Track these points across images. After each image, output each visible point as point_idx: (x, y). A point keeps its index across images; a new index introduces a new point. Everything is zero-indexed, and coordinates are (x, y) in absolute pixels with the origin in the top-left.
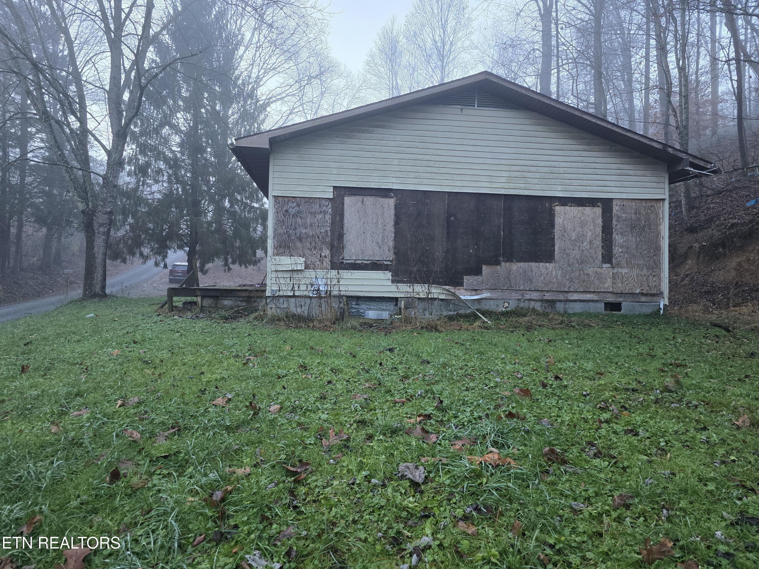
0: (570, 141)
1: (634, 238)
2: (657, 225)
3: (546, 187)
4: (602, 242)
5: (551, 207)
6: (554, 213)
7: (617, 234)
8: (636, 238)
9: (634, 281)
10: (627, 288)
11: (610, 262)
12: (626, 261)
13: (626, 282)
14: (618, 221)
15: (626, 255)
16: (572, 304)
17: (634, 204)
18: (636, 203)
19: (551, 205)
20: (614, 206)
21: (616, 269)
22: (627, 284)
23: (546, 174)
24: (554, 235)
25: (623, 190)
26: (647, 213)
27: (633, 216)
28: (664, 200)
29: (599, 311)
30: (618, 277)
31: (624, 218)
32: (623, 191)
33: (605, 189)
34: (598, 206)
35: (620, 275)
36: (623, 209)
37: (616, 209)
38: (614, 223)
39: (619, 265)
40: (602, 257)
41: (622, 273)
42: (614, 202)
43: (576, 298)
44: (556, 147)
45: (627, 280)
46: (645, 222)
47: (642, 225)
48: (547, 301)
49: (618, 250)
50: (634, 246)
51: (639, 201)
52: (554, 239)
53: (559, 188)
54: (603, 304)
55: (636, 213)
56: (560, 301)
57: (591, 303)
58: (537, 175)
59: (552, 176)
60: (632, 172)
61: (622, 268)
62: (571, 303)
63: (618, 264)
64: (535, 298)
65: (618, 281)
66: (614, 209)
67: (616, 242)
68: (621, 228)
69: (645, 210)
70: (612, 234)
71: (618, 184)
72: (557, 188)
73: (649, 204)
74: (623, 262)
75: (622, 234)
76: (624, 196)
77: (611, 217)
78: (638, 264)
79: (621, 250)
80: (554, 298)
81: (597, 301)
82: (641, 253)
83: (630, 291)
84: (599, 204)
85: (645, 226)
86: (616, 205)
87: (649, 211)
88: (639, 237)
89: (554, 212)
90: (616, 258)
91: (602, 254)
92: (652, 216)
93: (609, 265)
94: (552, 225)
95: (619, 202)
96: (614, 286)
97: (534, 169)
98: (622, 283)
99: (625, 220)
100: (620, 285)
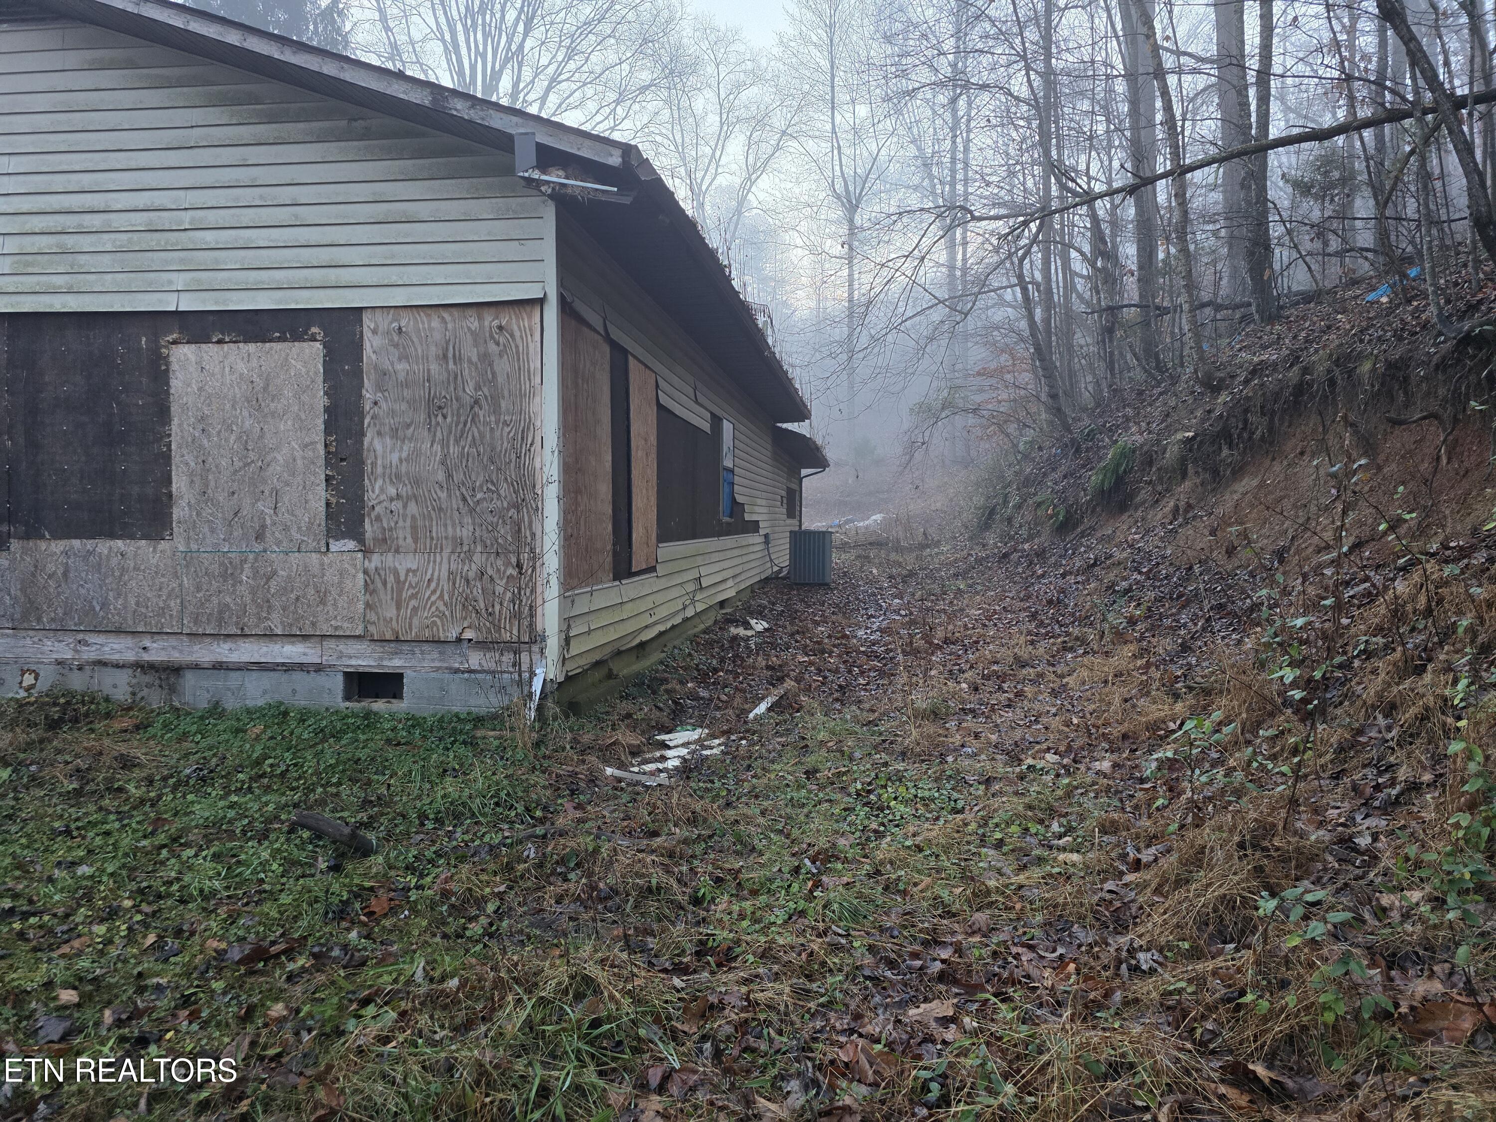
0: (213, 114)
1: (437, 447)
2: (525, 395)
3: (137, 281)
4: (328, 463)
5: (158, 348)
6: (167, 371)
7: (379, 433)
8: (445, 444)
9: (441, 597)
10: (415, 621)
11: (356, 532)
12: (414, 528)
13: (413, 603)
14: (380, 387)
15: (413, 508)
16: (235, 679)
17: (436, 323)
18: (444, 321)
19: (156, 341)
20: (367, 334)
21: (376, 558)
22: (415, 609)
23: (135, 236)
24: (169, 445)
25: (393, 275)
26: (485, 357)
27: (434, 367)
28: (541, 302)
29: (326, 701)
30: (385, 583)
31: (401, 376)
32: (394, 280)
33: (332, 275)
34: (313, 339)
35: (391, 579)
36: (396, 346)
37: (372, 344)
38: (368, 394)
39: (385, 542)
40: (329, 516)
41: (396, 573)
42: (368, 321)
43: (245, 658)
44: (168, 137)
45: (414, 596)
46: (478, 388)
47: (468, 400)
48: (151, 667)
49: (382, 490)
50: (441, 476)
51: (455, 312)
52: (167, 458)
53: (180, 281)
54: (340, 678)
55: (445, 357)
56: (196, 667)
57: (297, 676)
58: (107, 242)
59: (153, 241)
60: (423, 210)
61: (397, 551)
62: (233, 674)
63: (384, 540)
64: (116, 657)
65: (385, 597)
66: (367, 345)
67: (374, 464)
68: (392, 413)
69: (476, 344)
70: (362, 434)
71: (378, 254)
72: (170, 282)
73: (489, 320)
74: (404, 536)
75: (394, 433)
76: (399, 298)
77: (358, 374)
78: (454, 538)
79: (392, 491)
80: (176, 656)
81: (319, 668)
82: (464, 499)
83: (427, 634)
84: (314, 330)
85: (477, 402)
86: (375, 332)
87: (492, 347)
88: (457, 441)
89: (168, 364)
90: (378, 518)
91: (328, 504)
92: (502, 366)
93: (351, 544)
94: (163, 413)
95: (384, 321)
96: (371, 616)
97: (96, 221)
98: (398, 608)
99: (406, 384)
100: (391, 613)
